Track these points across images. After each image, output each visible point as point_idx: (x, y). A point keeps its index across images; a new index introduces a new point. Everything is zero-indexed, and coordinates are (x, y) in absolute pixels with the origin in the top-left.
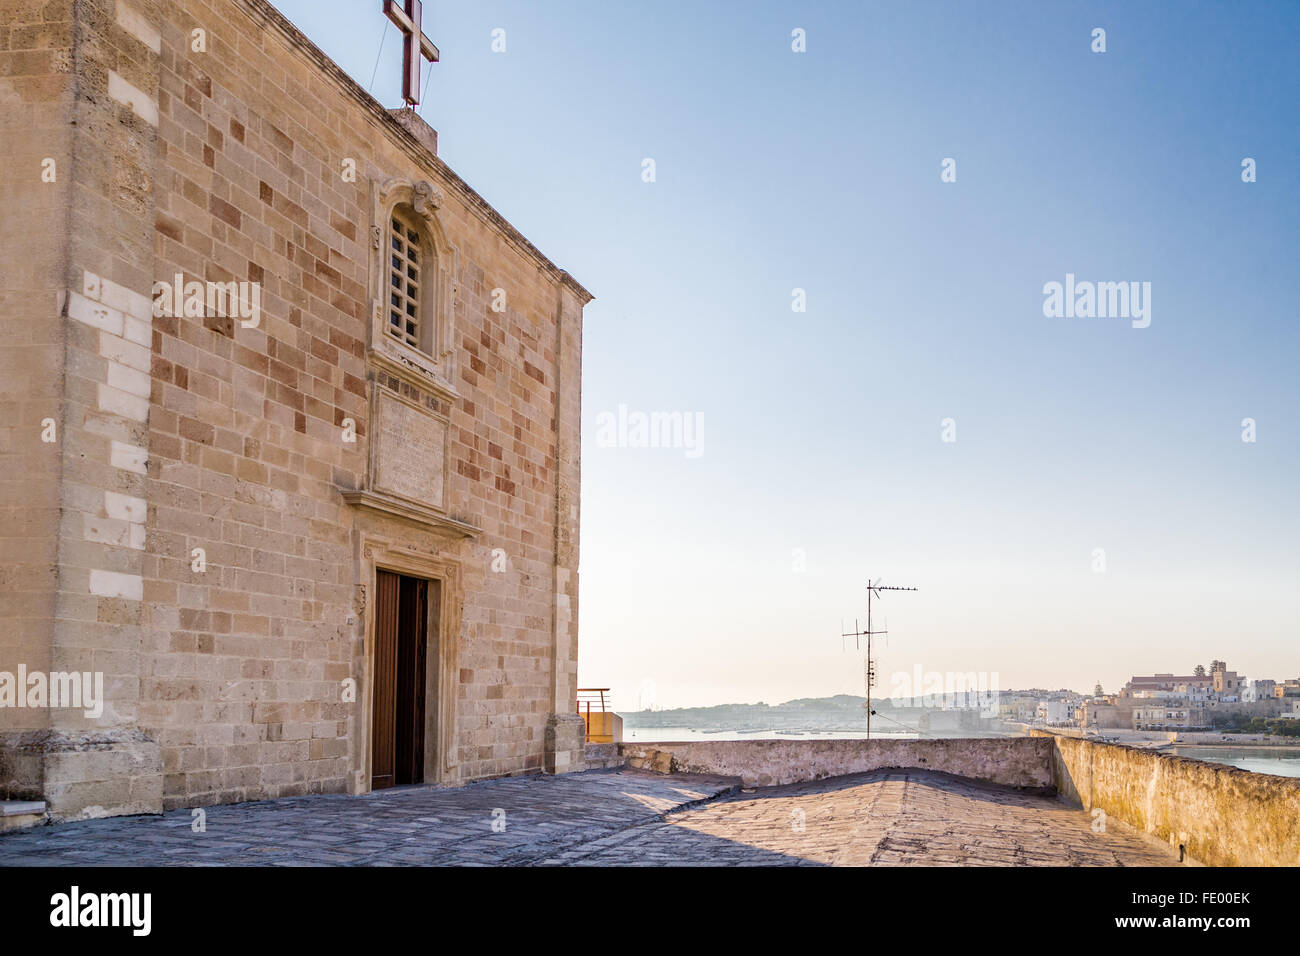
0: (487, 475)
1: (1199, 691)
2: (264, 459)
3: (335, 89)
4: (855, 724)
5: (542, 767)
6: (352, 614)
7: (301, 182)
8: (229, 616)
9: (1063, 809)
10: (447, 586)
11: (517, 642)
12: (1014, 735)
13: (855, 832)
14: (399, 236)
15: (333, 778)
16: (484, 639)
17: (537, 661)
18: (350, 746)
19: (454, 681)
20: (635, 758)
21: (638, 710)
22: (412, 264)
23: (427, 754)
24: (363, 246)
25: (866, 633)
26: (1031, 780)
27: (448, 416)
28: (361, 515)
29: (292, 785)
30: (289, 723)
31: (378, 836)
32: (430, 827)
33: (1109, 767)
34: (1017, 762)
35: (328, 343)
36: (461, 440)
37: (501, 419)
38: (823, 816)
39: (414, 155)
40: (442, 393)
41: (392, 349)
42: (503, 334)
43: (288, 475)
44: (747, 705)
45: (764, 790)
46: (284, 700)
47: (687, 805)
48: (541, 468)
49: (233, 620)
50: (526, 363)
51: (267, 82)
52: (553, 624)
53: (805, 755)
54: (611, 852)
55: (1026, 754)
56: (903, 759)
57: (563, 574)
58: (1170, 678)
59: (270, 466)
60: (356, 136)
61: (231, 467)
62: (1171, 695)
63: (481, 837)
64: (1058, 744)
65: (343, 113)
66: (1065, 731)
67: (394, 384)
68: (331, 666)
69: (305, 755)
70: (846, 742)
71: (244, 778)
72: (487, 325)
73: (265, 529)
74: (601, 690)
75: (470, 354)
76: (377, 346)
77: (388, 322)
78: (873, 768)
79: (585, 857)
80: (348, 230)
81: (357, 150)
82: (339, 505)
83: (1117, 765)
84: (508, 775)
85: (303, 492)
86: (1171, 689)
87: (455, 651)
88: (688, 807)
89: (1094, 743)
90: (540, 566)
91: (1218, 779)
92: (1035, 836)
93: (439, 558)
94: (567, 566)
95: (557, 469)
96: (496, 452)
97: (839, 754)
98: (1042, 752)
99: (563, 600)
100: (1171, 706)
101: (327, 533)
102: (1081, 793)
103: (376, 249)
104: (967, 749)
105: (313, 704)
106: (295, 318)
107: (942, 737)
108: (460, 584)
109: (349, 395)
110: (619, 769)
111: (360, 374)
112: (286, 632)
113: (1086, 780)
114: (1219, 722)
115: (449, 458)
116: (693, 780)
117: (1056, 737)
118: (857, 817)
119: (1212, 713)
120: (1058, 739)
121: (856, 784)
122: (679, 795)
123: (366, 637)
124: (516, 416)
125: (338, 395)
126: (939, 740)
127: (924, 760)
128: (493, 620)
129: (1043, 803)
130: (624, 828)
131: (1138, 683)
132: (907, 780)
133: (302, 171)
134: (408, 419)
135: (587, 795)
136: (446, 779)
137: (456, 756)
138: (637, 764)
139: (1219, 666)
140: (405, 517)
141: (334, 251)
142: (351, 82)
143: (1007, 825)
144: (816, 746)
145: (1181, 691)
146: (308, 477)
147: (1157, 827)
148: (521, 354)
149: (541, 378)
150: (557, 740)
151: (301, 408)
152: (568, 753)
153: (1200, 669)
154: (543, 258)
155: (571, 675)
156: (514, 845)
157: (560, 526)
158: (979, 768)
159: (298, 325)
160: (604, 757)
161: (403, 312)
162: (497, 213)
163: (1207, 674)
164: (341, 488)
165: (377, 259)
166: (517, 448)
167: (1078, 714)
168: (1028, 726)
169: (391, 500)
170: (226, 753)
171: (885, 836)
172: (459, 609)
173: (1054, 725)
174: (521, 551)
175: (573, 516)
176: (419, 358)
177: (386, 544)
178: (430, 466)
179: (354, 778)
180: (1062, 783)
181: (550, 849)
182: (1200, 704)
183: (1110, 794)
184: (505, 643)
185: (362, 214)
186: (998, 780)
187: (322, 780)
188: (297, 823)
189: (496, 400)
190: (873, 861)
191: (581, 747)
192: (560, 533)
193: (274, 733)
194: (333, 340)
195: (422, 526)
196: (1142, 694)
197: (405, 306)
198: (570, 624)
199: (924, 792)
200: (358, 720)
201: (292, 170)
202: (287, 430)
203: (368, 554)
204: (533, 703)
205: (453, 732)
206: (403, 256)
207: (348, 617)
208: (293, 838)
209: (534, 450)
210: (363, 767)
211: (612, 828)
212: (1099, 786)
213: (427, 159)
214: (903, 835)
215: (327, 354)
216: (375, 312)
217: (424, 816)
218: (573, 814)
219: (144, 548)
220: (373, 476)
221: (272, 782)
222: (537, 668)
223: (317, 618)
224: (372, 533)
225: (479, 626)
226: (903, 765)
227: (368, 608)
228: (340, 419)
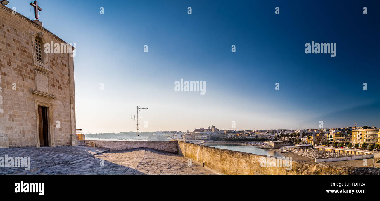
0: (56, 86)
1: (209, 132)
4: (134, 138)
5: (70, 144)
9: (179, 156)
10: (50, 108)
11: (64, 119)
13: (134, 160)
15: (34, 144)
16: (58, 119)
17: (68, 123)
18: (36, 139)
19: (53, 127)
20: (88, 143)
21: (88, 134)
22: (40, 47)
23: (49, 141)
24: (30, 45)
25: (136, 118)
26: (173, 150)
27: (48, 75)
28: (35, 96)
29: (27, 145)
30: (26, 134)
31: (42, 155)
32: (50, 154)
33: (189, 148)
34: (170, 147)
35: (26, 64)
36: (51, 79)
37: (58, 74)
38: (127, 157)
40: (47, 71)
41: (37, 63)
42: (58, 58)
43: (22, 89)
45: (114, 151)
46: (25, 130)
47: (98, 153)
48: (67, 84)
49: (16, 116)
50: (62, 63)
52: (71, 116)
53: (123, 144)
54: (83, 162)
55: (172, 145)
56: (145, 145)
58: (203, 129)
59: (19, 88)
62: (203, 133)
63: (59, 157)
64: (179, 143)
66: (181, 140)
67: (38, 70)
68: (32, 124)
69: (29, 140)
70: (132, 142)
71: (20, 143)
72: (54, 56)
74: (81, 129)
76: (35, 63)
77: (36, 59)
78: (138, 148)
82: (31, 94)
83: (191, 147)
84: (63, 146)
85: (25, 92)
86: (203, 131)
87: (53, 121)
89: (186, 143)
90: (67, 104)
91: (211, 150)
92: (173, 162)
93: (49, 103)
95: (70, 84)
96: (58, 81)
97: (131, 144)
98: (175, 145)
99: (72, 111)
100: (203, 135)
101: (29, 100)
102: (183, 153)
104: (159, 144)
105: (29, 131)
107: (153, 141)
108: (53, 108)
109: (31, 73)
110: (85, 145)
111: (32, 69)
112: (24, 118)
113: (185, 150)
114: (213, 138)
115: (49, 83)
116: (100, 149)
118: (134, 157)
119: (211, 136)
120: (179, 142)
121: (134, 151)
122: (97, 151)
123: (37, 119)
124: (61, 73)
125: (29, 74)
127: (149, 146)
128: (59, 115)
129: (175, 155)
130: (86, 157)
131: (196, 130)
132: (145, 150)
134: (41, 77)
135: (78, 150)
136: (52, 146)
137: (54, 141)
138: (88, 145)
139: (213, 127)
140: (42, 95)
143: (167, 160)
144: (126, 142)
145: (205, 132)
146: (25, 89)
147: (199, 160)
148: (61, 61)
149: (65, 65)
150: (72, 139)
151: (23, 77)
152: (74, 142)
153: (209, 127)
155: (74, 126)
157: (71, 96)
158: (161, 148)
160: (82, 143)
161: (39, 56)
163: (211, 128)
164: (31, 91)
165: (33, 47)
166: (62, 80)
167: (183, 136)
168: (172, 139)
169: (40, 92)
170: (17, 139)
171: (140, 161)
172: (53, 113)
173: (178, 139)
174: (64, 101)
176: (42, 64)
178: (46, 85)
179: (37, 145)
180: (179, 151)
181: (72, 160)
182: (209, 135)
183: (189, 154)
184: (62, 120)
186: (165, 150)
187: (32, 144)
189: (57, 71)
190: (138, 166)
191: (77, 141)
193: (24, 136)
195: (45, 97)
196: (197, 133)
198: (74, 116)
199: (149, 153)
200: (37, 134)
202: (21, 81)
203: (36, 103)
204: (68, 132)
205: (53, 137)
206: (38, 46)
207: (34, 115)
208: (28, 154)
209: (65, 80)
210: (38, 143)
211: (84, 157)
212: (187, 152)
214: (144, 161)
215: (26, 66)
217: (49, 152)
218: (76, 154)
219: (3, 104)
220: (36, 88)
221: (24, 144)
222: (68, 125)
223: (29, 115)
224: (37, 99)
225: (57, 116)
226: (145, 147)
227: (37, 113)
228: (30, 78)
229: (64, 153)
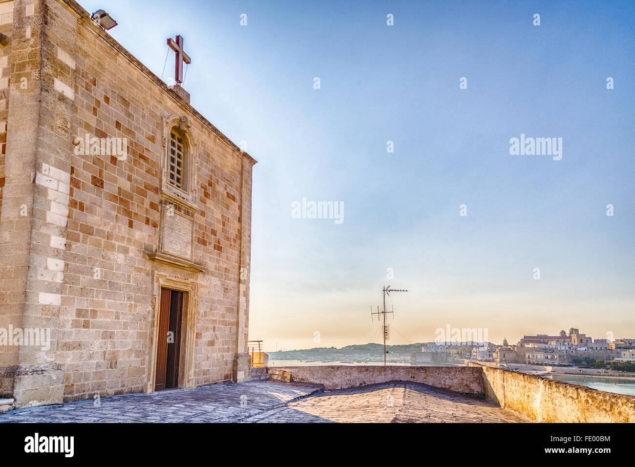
0: (210, 243)
1: (564, 345)
2: (115, 240)
3: (146, 80)
4: (378, 358)
6: (150, 309)
7: (133, 120)
8: (97, 311)
9: (489, 406)
10: (191, 295)
11: (221, 319)
12: (460, 365)
13: (380, 414)
14: (174, 140)
15: (138, 385)
16: (207, 318)
17: (230, 328)
18: (146, 370)
19: (193, 338)
20: (274, 374)
21: (276, 351)
22: (179, 152)
23: (180, 374)
24: (158, 146)
25: (383, 312)
26: (471, 389)
27: (194, 218)
28: (155, 263)
29: (120, 389)
30: (120, 359)
31: (157, 414)
32: (180, 409)
33: (514, 384)
34: (463, 380)
35: (143, 188)
36: (199, 228)
37: (217, 218)
38: (363, 405)
39: (180, 105)
40: (191, 208)
41: (170, 189)
42: (218, 180)
43: (124, 247)
44: (326, 348)
45: (335, 391)
46: (119, 349)
47: (298, 398)
48: (234, 239)
49: (98, 313)
50: (228, 193)
51: (119, 78)
52: (238, 311)
53: (354, 373)
55: (468, 375)
56: (403, 376)
57: (242, 287)
58: (546, 337)
59: (117, 243)
60: (156, 99)
61: (101, 244)
62: (547, 346)
63: (203, 414)
64: (485, 371)
65: (150, 89)
66: (488, 364)
67: (171, 205)
68: (140, 333)
69: (126, 375)
70: (374, 367)
71: (99, 387)
72: (211, 177)
73: (114, 271)
74: (259, 341)
75: (203, 190)
76: (164, 189)
77: (169, 178)
78: (388, 381)
80: (152, 139)
81: (156, 104)
82: (146, 259)
83: (518, 383)
84: (216, 383)
85: (131, 254)
86: (547, 343)
87: (194, 324)
88: (299, 399)
89: (505, 371)
90: (232, 284)
91: (578, 394)
92: (474, 421)
93: (188, 282)
94: (244, 283)
95: (241, 239)
96: (214, 232)
97: (371, 373)
98: (476, 375)
99: (242, 299)
100: (548, 353)
101: (140, 272)
102: (499, 398)
103: (164, 147)
104: (436, 372)
105: (131, 350)
106: (130, 179)
108: (197, 293)
109: (151, 210)
110: (267, 380)
111: (157, 202)
112: (121, 318)
113: (502, 391)
114: (576, 361)
115: (194, 237)
116: (301, 386)
117: (483, 367)
118: (381, 406)
119: (572, 357)
120: (484, 368)
121: (380, 389)
122: (295, 393)
123: (155, 319)
124: (223, 216)
125: (147, 210)
126: (421, 367)
127: (414, 377)
128: (211, 309)
129: (478, 402)
130: (268, 410)
131: (527, 339)
132: (405, 387)
133: (133, 115)
134: (177, 220)
135: (251, 393)
136: (188, 385)
137: (193, 374)
138: (275, 377)
139: (574, 331)
140: (175, 264)
141: (146, 149)
142: (154, 75)
143: (459, 413)
144: (360, 369)
145: (553, 344)
146: (133, 248)
147: (544, 419)
148: (226, 189)
149: (234, 199)
150: (239, 366)
151: (131, 217)
152: (243, 372)
153: (563, 332)
154: (235, 146)
155: (245, 334)
156: (217, 418)
157: (241, 265)
158: (443, 382)
159: (131, 182)
160: (259, 374)
161: (175, 174)
162: (216, 128)
163: (568, 335)
164: (147, 252)
165: (164, 151)
166: (223, 230)
167: (494, 355)
168: (467, 361)
169: (168, 256)
170: (92, 375)
171: (394, 416)
172: (197, 305)
173: (481, 361)
174: (224, 277)
175: (248, 260)
176: (181, 193)
177: (166, 276)
178: (186, 240)
179: (147, 385)
180: (488, 392)
181: (234, 420)
182: (565, 352)
183: (515, 399)
184: (216, 320)
185: (158, 132)
186: (452, 389)
187: (133, 387)
188: (121, 408)
189: (215, 210)
191: (249, 369)
192: (242, 268)
193: (113, 365)
194: (146, 187)
195: (182, 267)
196: (531, 345)
197: (176, 171)
198: (245, 311)
199: (414, 394)
200: (150, 358)
201: (129, 115)
202: (125, 228)
203: (158, 281)
204: (228, 348)
205: (192, 363)
206: (176, 149)
207: (148, 310)
208: (119, 415)
209: (231, 231)
210: (151, 380)
211: (263, 410)
212: (509, 395)
213: (186, 107)
214: (404, 417)
215: (142, 193)
216: (163, 174)
217: (178, 403)
219: (62, 282)
220: (161, 246)
221: (111, 388)
222: (230, 332)
223: (135, 311)
224: (159, 271)
225: (205, 312)
226: (403, 380)
227: (157, 305)
228: (147, 221)
229: (216, 402)
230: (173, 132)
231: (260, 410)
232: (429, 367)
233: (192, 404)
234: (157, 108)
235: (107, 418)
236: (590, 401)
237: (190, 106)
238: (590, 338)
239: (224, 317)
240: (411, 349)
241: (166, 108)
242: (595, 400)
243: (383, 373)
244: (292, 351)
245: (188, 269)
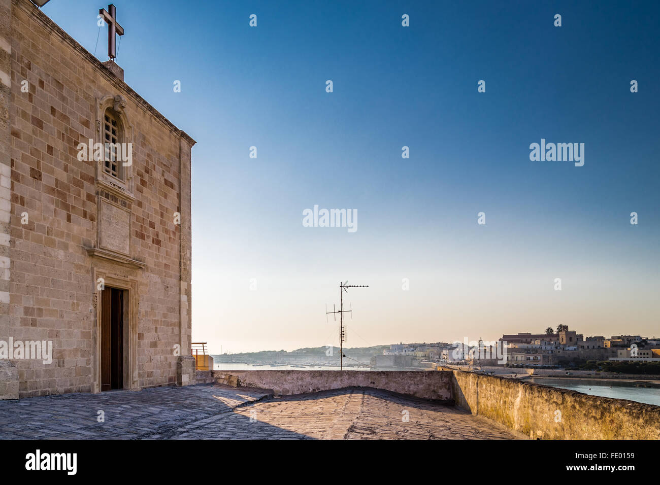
0: (148, 237)
1: (549, 344)
2: (55, 236)
3: (79, 57)
4: (334, 362)
5: (175, 382)
6: (92, 308)
7: (67, 105)
8: (42, 309)
9: (459, 413)
10: (132, 292)
11: (163, 319)
12: (427, 369)
13: (335, 421)
15: (85, 385)
16: (149, 318)
17: (173, 329)
18: (92, 370)
19: (136, 339)
20: (219, 378)
21: (221, 354)
22: (114, 136)
23: (124, 375)
24: (93, 130)
25: (339, 311)
26: (439, 396)
27: (131, 209)
28: (94, 260)
29: (69, 388)
30: (67, 359)
32: (126, 410)
33: (489, 389)
34: (430, 385)
35: (79, 179)
36: (137, 221)
37: (155, 209)
38: (316, 412)
39: (114, 83)
40: (128, 198)
41: (106, 179)
42: (155, 166)
43: (64, 243)
44: (275, 351)
45: (285, 397)
46: (65, 348)
48: (173, 232)
49: (44, 311)
50: (165, 180)
51: (52, 59)
52: (180, 310)
53: (307, 379)
54: (209, 426)
55: (436, 380)
56: (361, 382)
57: (184, 285)
58: (529, 336)
59: (57, 239)
60: (89, 78)
61: (42, 240)
62: (529, 346)
63: (149, 416)
64: (456, 376)
65: (83, 68)
67: (107, 196)
68: (84, 332)
69: (74, 374)
70: (329, 372)
71: (50, 384)
72: (147, 162)
73: (56, 268)
74: (203, 343)
75: (140, 177)
76: (100, 178)
77: (104, 166)
78: (344, 387)
79: (197, 428)
80: (86, 124)
81: (90, 84)
82: (85, 256)
83: (494, 388)
84: (160, 386)
85: (71, 250)
86: (530, 343)
87: (136, 325)
88: (246, 404)
89: (479, 375)
90: (173, 281)
91: (564, 399)
92: (441, 428)
93: (128, 279)
94: (185, 281)
96: (152, 225)
97: (326, 378)
98: (445, 380)
99: (184, 298)
100: (530, 353)
101: (80, 270)
103: (98, 131)
104: (399, 377)
105: (76, 350)
106: (66, 169)
108: (137, 292)
109: (88, 203)
110: (212, 384)
111: (93, 193)
112: (65, 316)
113: (475, 398)
114: (563, 363)
115: (132, 230)
116: (249, 391)
117: (454, 371)
118: (336, 413)
119: (558, 357)
120: (455, 372)
121: (335, 395)
122: (242, 398)
123: (98, 319)
124: (161, 206)
125: (84, 204)
126: (382, 372)
127: (374, 383)
128: (152, 309)
129: (446, 409)
130: (215, 414)
132: (364, 393)
133: (67, 98)
134: (114, 212)
135: (197, 397)
136: (133, 387)
137: (137, 375)
138: (221, 381)
139: (563, 328)
140: (113, 260)
141: (81, 135)
142: (86, 52)
143: (424, 421)
144: (313, 374)
145: (537, 343)
146: (72, 243)
147: (521, 426)
148: (163, 175)
149: (172, 186)
150: (183, 369)
151: (69, 211)
152: (188, 375)
153: (550, 330)
154: (172, 125)
155: (188, 336)
156: (164, 420)
157: (182, 261)
158: (406, 388)
159: (67, 172)
160: (205, 378)
162: (151, 107)
163: (555, 333)
164: (86, 248)
165: (99, 136)
166: (162, 222)
168: (436, 364)
169: (107, 252)
170: (43, 372)
171: (352, 424)
172: (137, 304)
173: (452, 364)
174: (164, 274)
175: (188, 255)
176: (118, 182)
177: (105, 273)
178: (124, 234)
179: (94, 385)
180: (458, 398)
181: (180, 423)
182: (550, 352)
183: (489, 406)
184: (158, 320)
185: (92, 115)
186: (418, 395)
187: (81, 386)
188: (71, 406)
189: (152, 199)
190: (345, 438)
191: (194, 372)
192: (182, 264)
193: (61, 364)
194: (81, 177)
195: (121, 264)
196: (510, 345)
198: (188, 310)
199: (374, 401)
200: (95, 357)
201: (63, 99)
202: (63, 222)
204: (171, 350)
205: (136, 364)
206: (110, 133)
207: (90, 309)
209: (170, 223)
210: (98, 380)
211: (210, 414)
212: (482, 401)
213: (120, 85)
214: (362, 425)
215: (79, 184)
217: (125, 404)
218: (190, 406)
219: (10, 280)
220: (99, 241)
221: (61, 386)
222: (173, 332)
223: (77, 309)
224: (99, 268)
225: (146, 312)
226: (361, 385)
227: (98, 304)
228: (85, 215)
229: (161, 404)
230: (108, 115)
231: (206, 414)
232: (391, 372)
233: (139, 406)
234: (91, 88)
235: (60, 415)
236: (577, 407)
237: (124, 83)
238: (581, 336)
239: (165, 317)
240: (371, 352)
241: (100, 88)
242: (583, 405)
243: (339, 379)
244: (238, 354)
245: (127, 265)
